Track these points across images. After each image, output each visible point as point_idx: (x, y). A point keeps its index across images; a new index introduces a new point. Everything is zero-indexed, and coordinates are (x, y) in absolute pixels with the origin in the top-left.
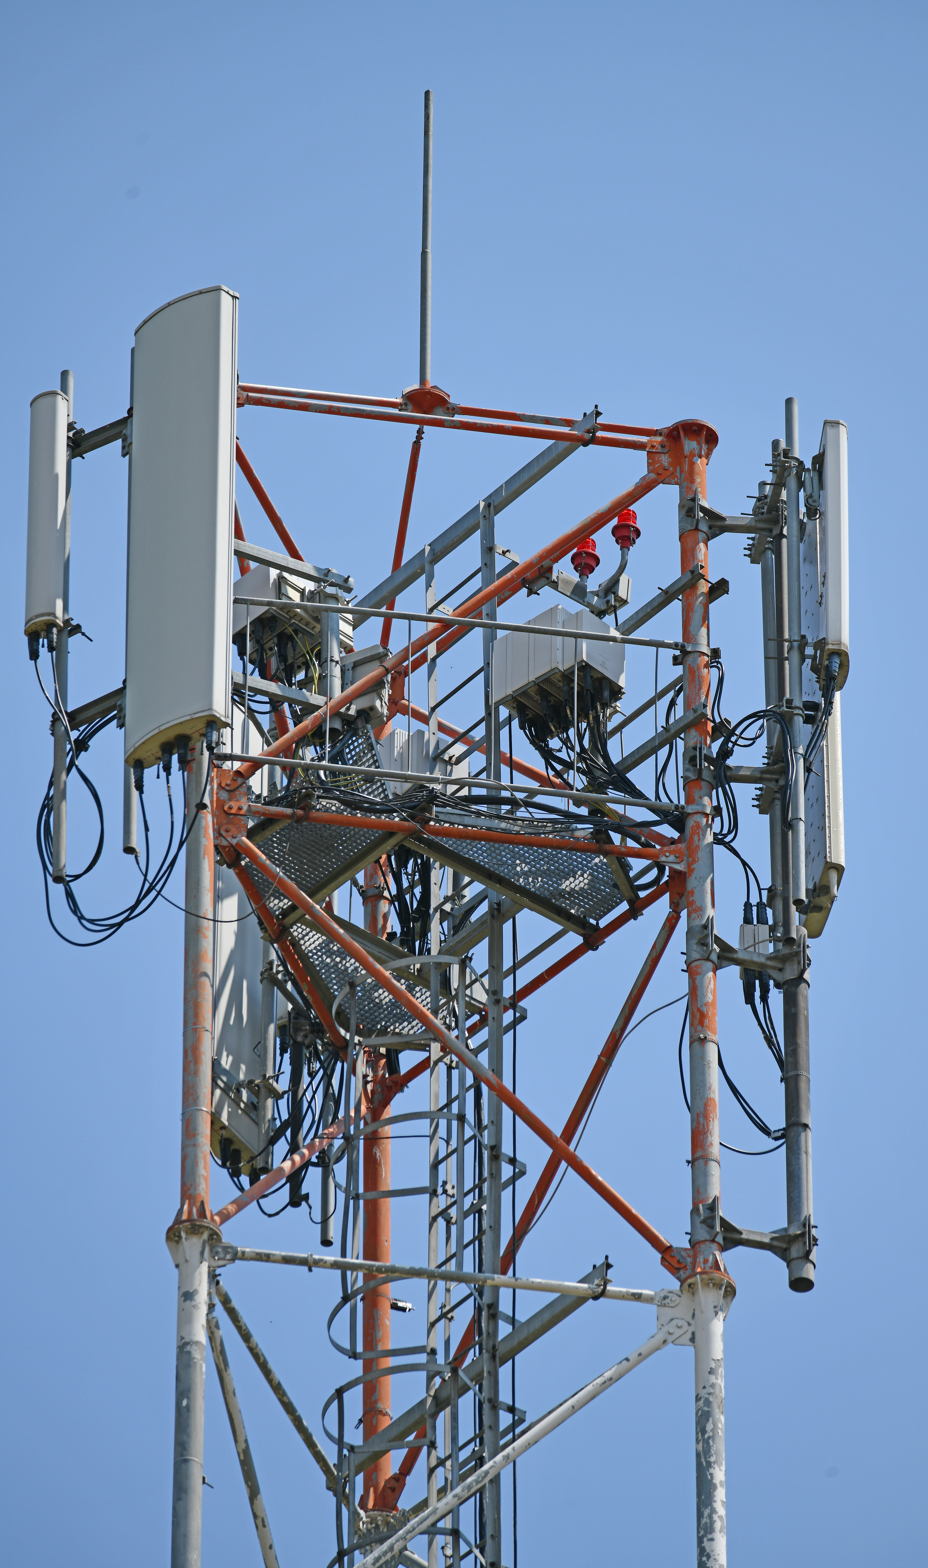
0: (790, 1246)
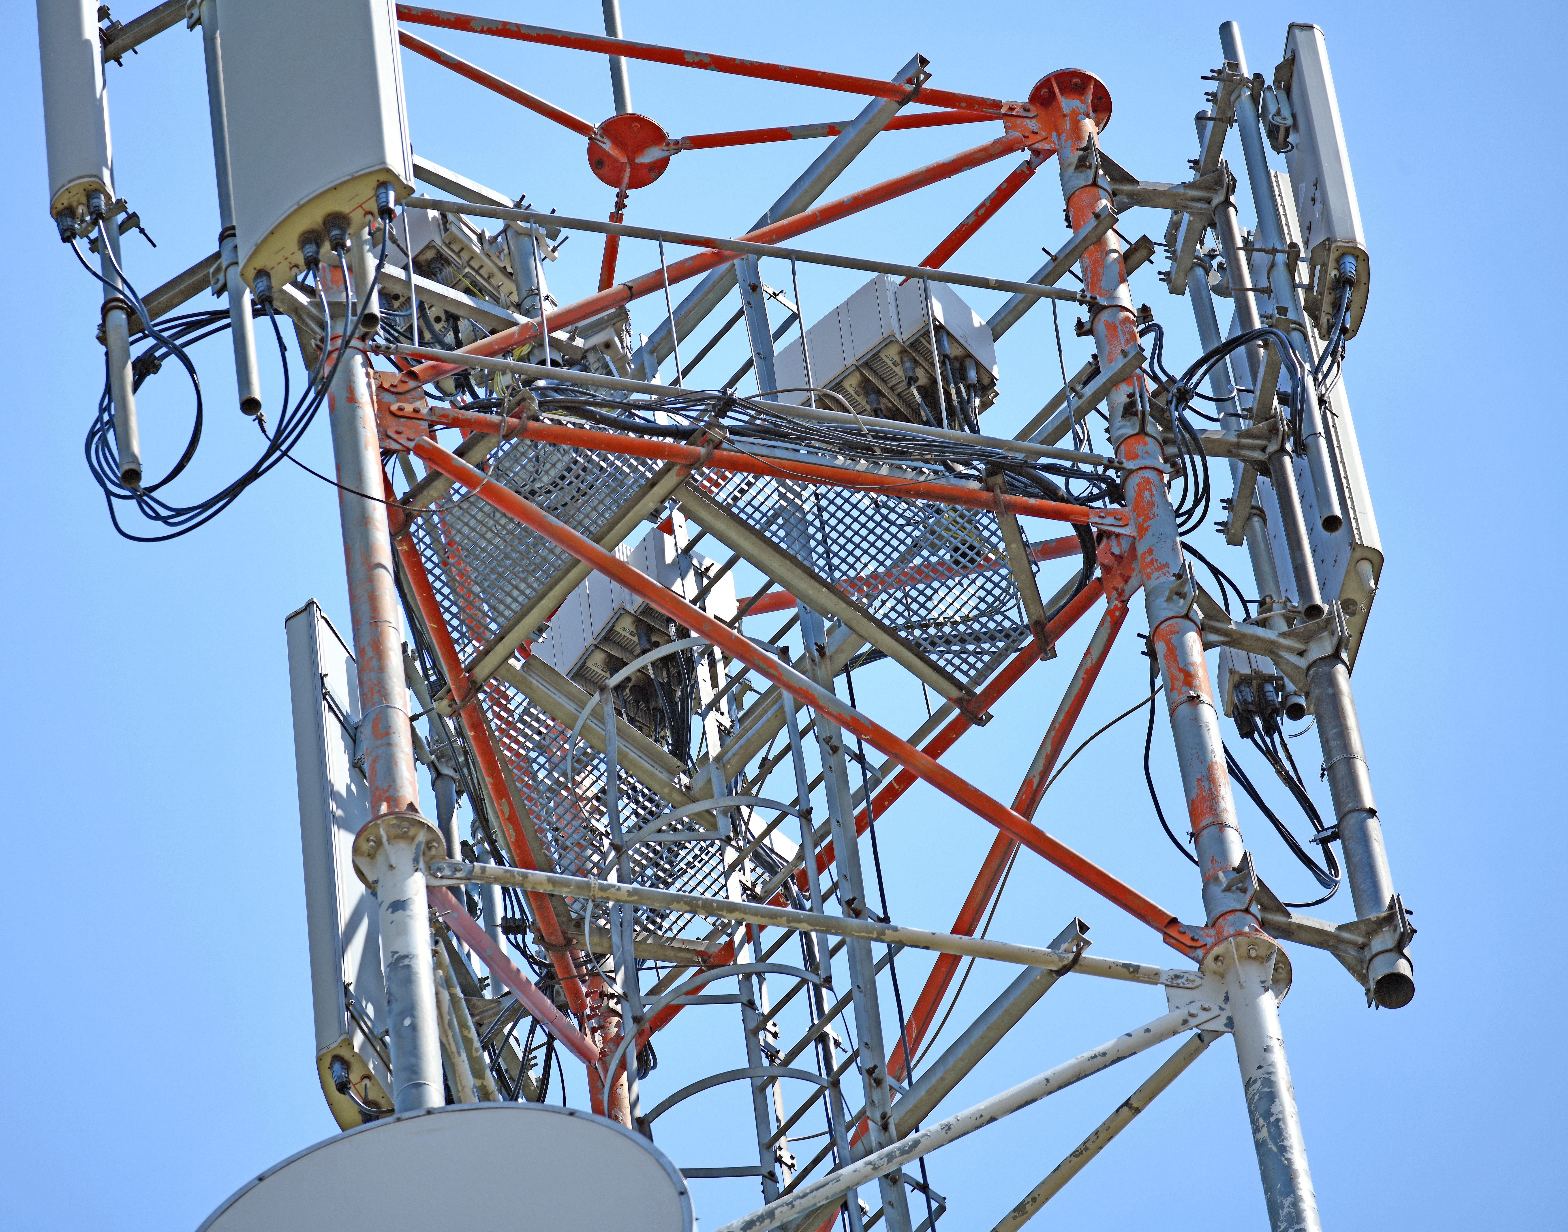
0: (1370, 940)
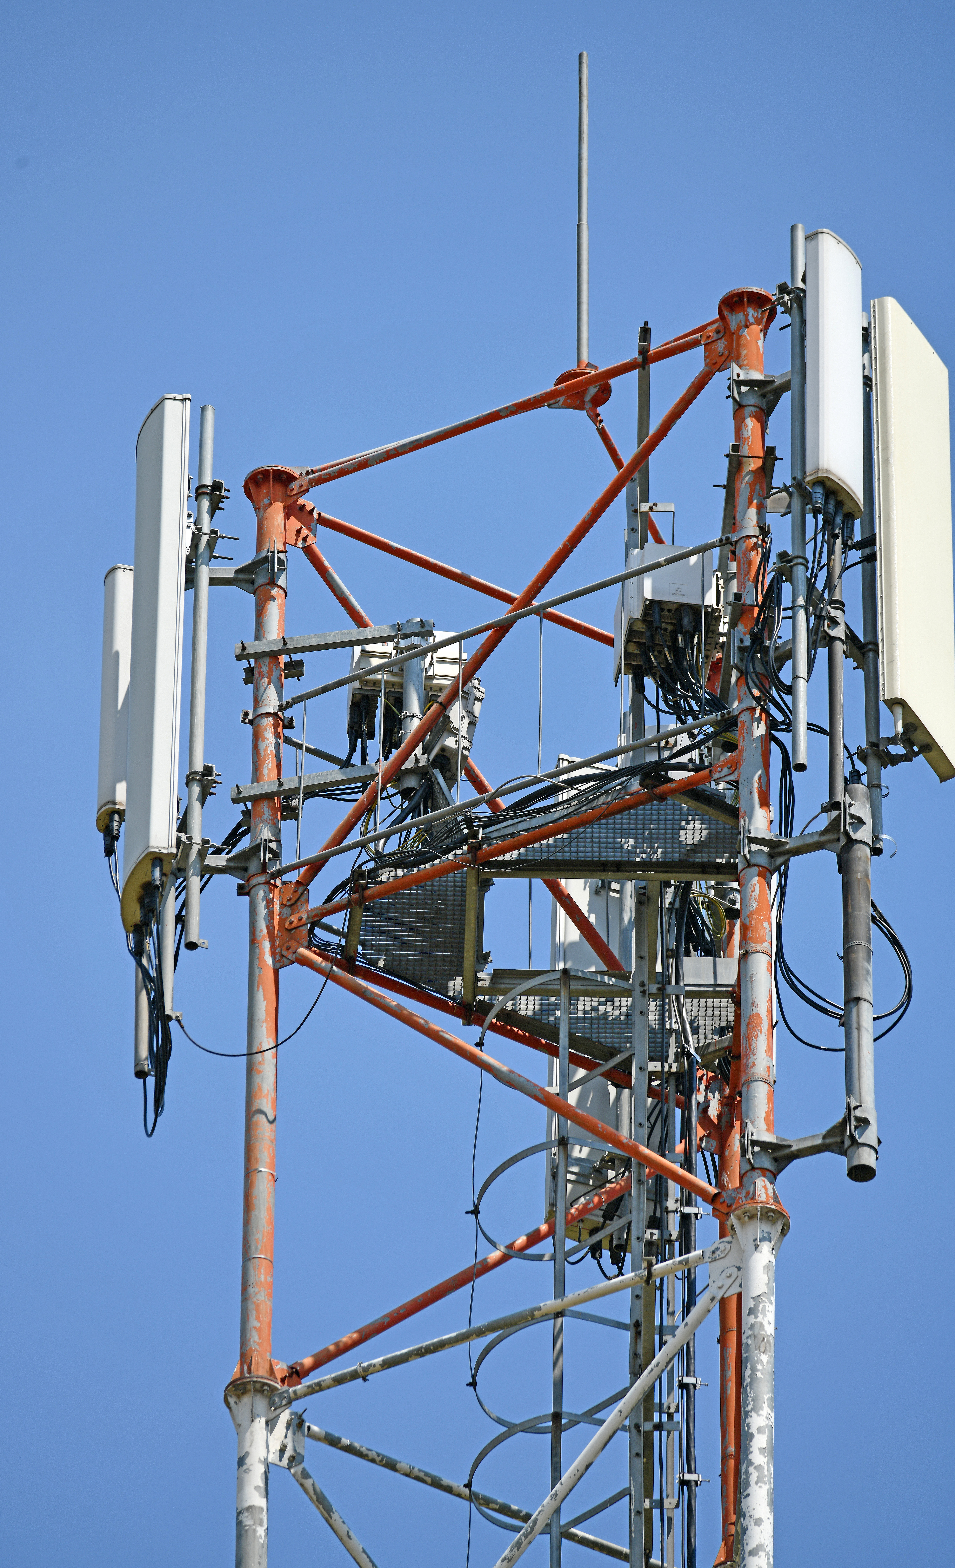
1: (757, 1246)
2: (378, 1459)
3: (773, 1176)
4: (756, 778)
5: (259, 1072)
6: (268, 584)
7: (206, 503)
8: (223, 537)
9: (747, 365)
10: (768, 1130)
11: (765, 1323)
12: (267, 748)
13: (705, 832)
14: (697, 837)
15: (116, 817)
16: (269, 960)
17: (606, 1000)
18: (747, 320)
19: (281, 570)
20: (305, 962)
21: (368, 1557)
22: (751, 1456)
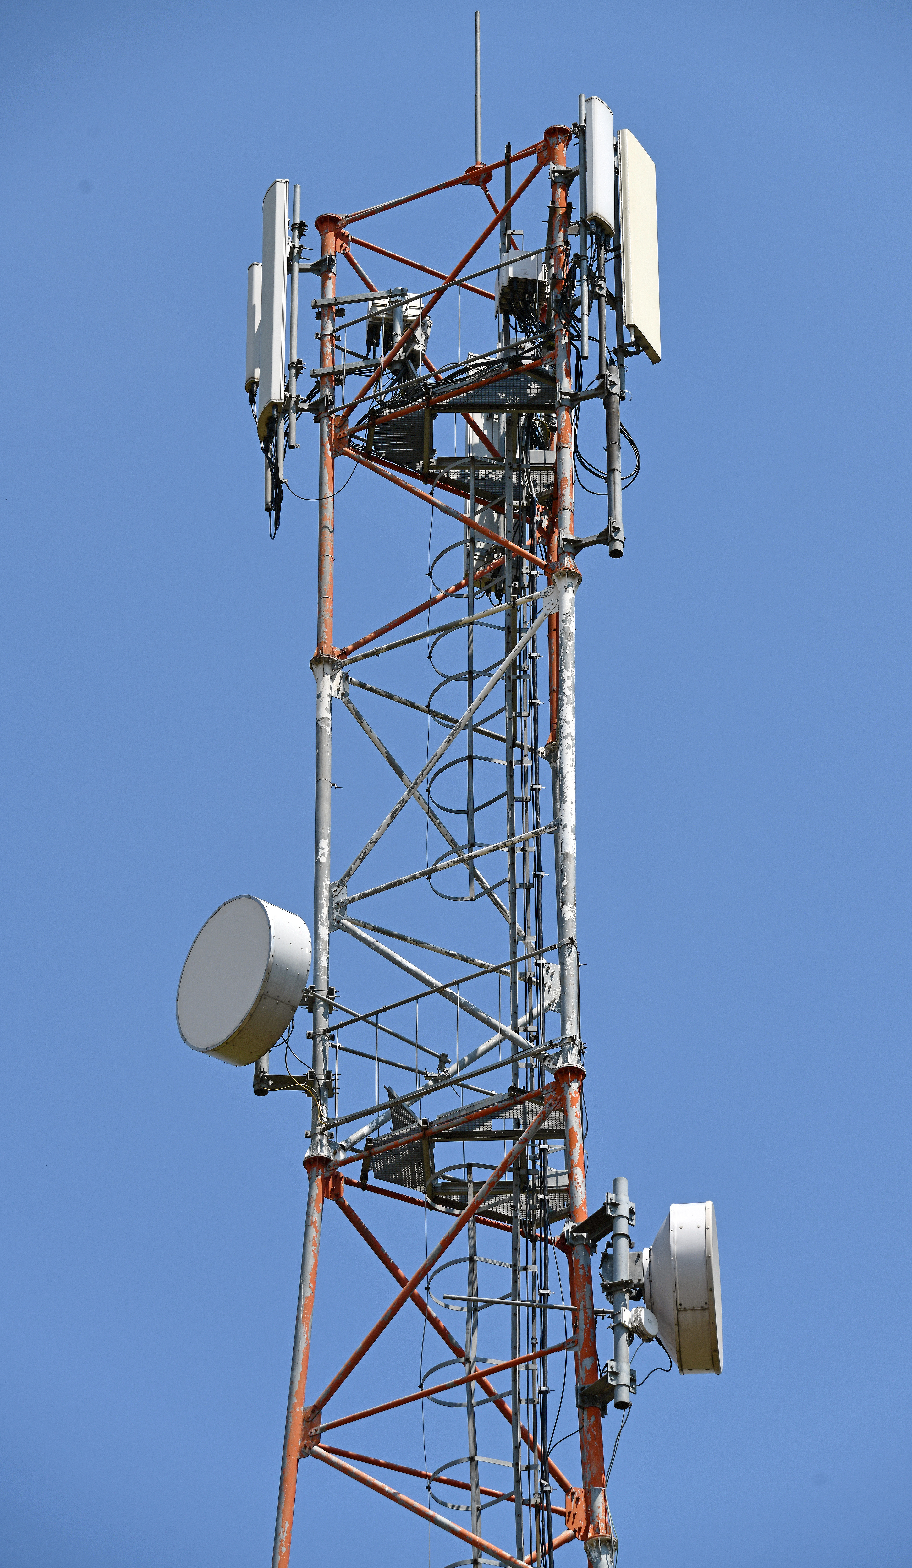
0: (606, 537)
1: (566, 590)
2: (384, 694)
3: (573, 555)
4: (564, 363)
5: (325, 508)
6: (327, 271)
7: (297, 233)
8: (305, 249)
9: (558, 163)
10: (571, 533)
11: (570, 627)
12: (328, 351)
13: (539, 390)
14: (536, 392)
15: (255, 385)
16: (329, 454)
17: (492, 472)
18: (558, 141)
19: (333, 265)
20: (347, 454)
21: (380, 741)
22: (564, 691)
